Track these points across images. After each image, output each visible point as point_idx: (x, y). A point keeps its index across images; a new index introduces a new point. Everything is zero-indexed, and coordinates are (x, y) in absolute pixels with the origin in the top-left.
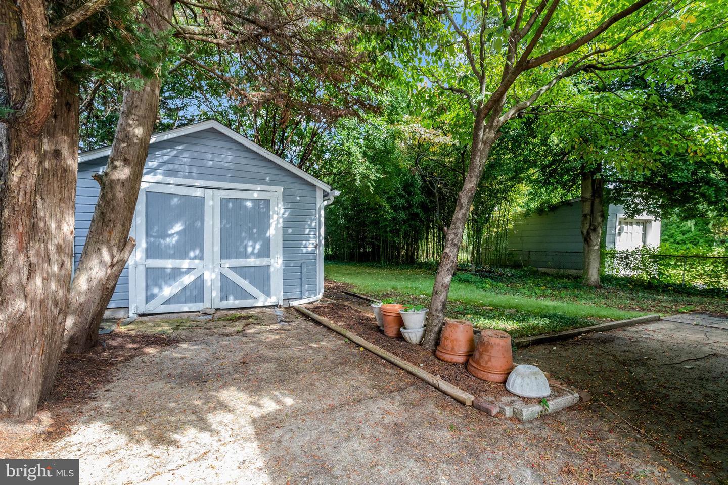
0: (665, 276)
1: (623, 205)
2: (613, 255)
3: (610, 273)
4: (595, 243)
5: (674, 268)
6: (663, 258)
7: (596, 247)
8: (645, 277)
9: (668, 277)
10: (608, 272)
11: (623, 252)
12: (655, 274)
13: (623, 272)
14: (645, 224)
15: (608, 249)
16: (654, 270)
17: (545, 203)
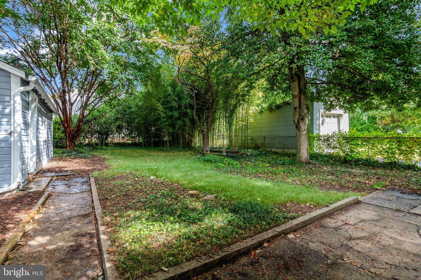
0: (355, 153)
1: (323, 103)
2: (319, 138)
3: (318, 152)
4: (303, 129)
5: (361, 147)
6: (353, 140)
7: (304, 133)
8: (342, 154)
9: (357, 153)
10: (316, 150)
11: (324, 136)
12: (348, 152)
13: (326, 150)
14: (339, 116)
15: (315, 134)
16: (347, 148)
17: (272, 104)
